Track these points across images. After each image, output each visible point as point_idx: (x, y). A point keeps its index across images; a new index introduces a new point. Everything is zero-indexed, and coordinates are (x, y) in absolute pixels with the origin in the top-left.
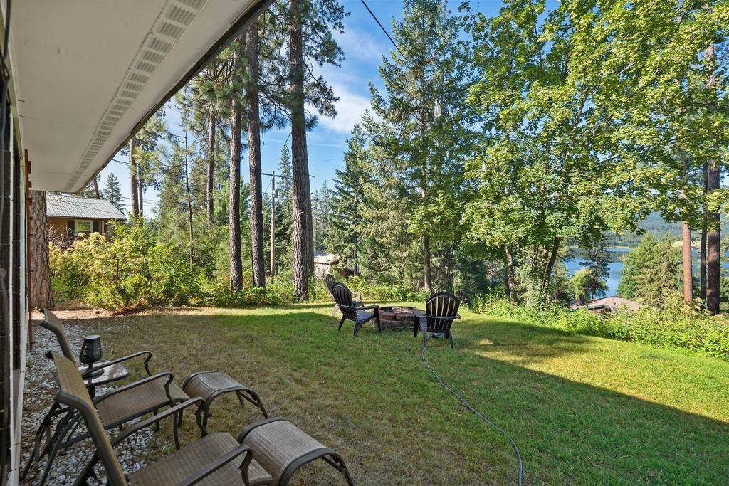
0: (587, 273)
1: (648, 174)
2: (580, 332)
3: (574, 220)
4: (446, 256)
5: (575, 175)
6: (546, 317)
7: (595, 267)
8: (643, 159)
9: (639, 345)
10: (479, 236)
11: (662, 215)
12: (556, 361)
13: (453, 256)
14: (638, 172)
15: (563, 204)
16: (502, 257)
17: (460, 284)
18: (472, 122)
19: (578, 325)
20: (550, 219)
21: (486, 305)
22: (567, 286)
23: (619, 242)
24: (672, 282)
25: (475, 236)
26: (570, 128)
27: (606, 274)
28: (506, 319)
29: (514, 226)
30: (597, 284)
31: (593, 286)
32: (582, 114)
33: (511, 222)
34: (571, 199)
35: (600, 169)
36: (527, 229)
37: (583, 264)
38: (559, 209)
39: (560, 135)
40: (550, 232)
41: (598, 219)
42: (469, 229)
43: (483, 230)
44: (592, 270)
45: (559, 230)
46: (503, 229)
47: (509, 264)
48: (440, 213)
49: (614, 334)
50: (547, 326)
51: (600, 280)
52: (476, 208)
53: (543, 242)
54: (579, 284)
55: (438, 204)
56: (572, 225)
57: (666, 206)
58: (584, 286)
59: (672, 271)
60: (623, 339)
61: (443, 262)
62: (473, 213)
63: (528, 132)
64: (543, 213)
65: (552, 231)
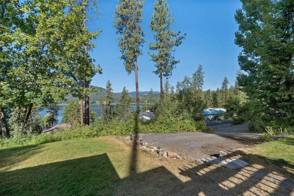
0: (50, 115)
1: (67, 81)
2: (41, 143)
3: (39, 95)
5: (39, 76)
6: (25, 141)
7: (53, 113)
8: (66, 75)
9: (64, 141)
11: (72, 95)
12: (27, 161)
14: (64, 79)
15: (34, 88)
19: (41, 140)
20: (27, 94)
22: (40, 122)
23: (62, 102)
24: (78, 115)
26: (38, 55)
27: (57, 115)
30: (54, 119)
31: (52, 120)
32: (44, 51)
34: (38, 86)
35: (50, 75)
36: (13, 99)
37: (48, 112)
38: (32, 90)
39: (33, 57)
40: (27, 101)
41: (50, 95)
45: (32, 100)
47: (2, 117)
49: (55, 140)
50: (25, 145)
51: (55, 117)
53: (23, 106)
54: (46, 120)
56: (38, 98)
57: (73, 92)
58: (48, 121)
60: (58, 141)
64: (23, 91)
65: (29, 100)
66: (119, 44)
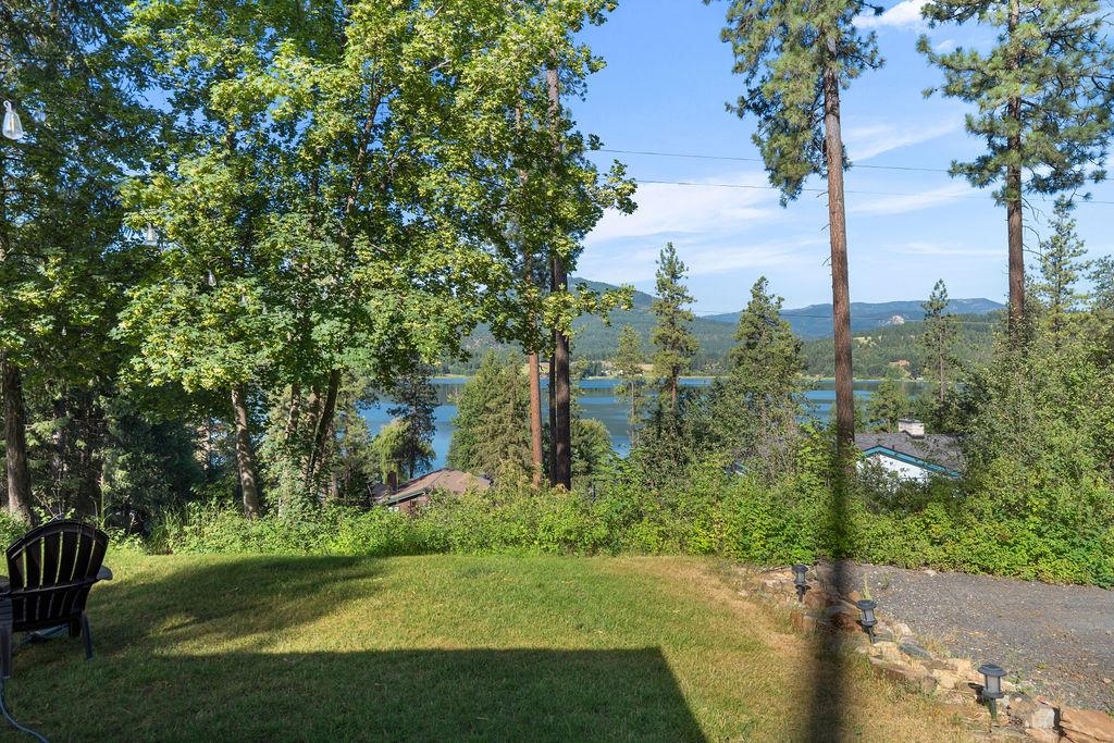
0: (402, 429)
1: (471, 261)
2: (373, 554)
3: (363, 336)
4: (79, 414)
5: (362, 247)
6: (314, 534)
7: (413, 417)
8: (466, 230)
9: (460, 556)
10: (164, 369)
11: (492, 329)
13: (100, 412)
14: (458, 255)
15: (345, 303)
16: (225, 412)
17: (124, 485)
18: (142, 84)
19: (371, 540)
20: (321, 332)
21: (186, 529)
22: (366, 458)
23: (450, 367)
24: (520, 435)
25: (155, 367)
26: (354, 151)
27: (430, 428)
28: (235, 553)
29: (247, 344)
30: (416, 449)
31: (410, 453)
32: (375, 127)
33: (240, 336)
34: (358, 293)
35: (403, 240)
36: (273, 354)
37: (394, 412)
38: (337, 313)
39: (336, 161)
40: (322, 359)
41: (403, 333)
42: (137, 351)
43: (175, 354)
44: (408, 423)
45: (337, 357)
46: (221, 352)
47: (240, 428)
48: (51, 308)
49: (425, 544)
50: (316, 552)
51: (422, 440)
52: (157, 301)
53: (308, 381)
54: (388, 451)
55: (46, 284)
56: (359, 345)
57: (497, 314)
58: (397, 454)
59: (521, 416)
60: (438, 551)
61: (70, 432)
62: (147, 312)
63: (274, 137)
64: (306, 319)
65: (325, 355)
66: (726, 25)
